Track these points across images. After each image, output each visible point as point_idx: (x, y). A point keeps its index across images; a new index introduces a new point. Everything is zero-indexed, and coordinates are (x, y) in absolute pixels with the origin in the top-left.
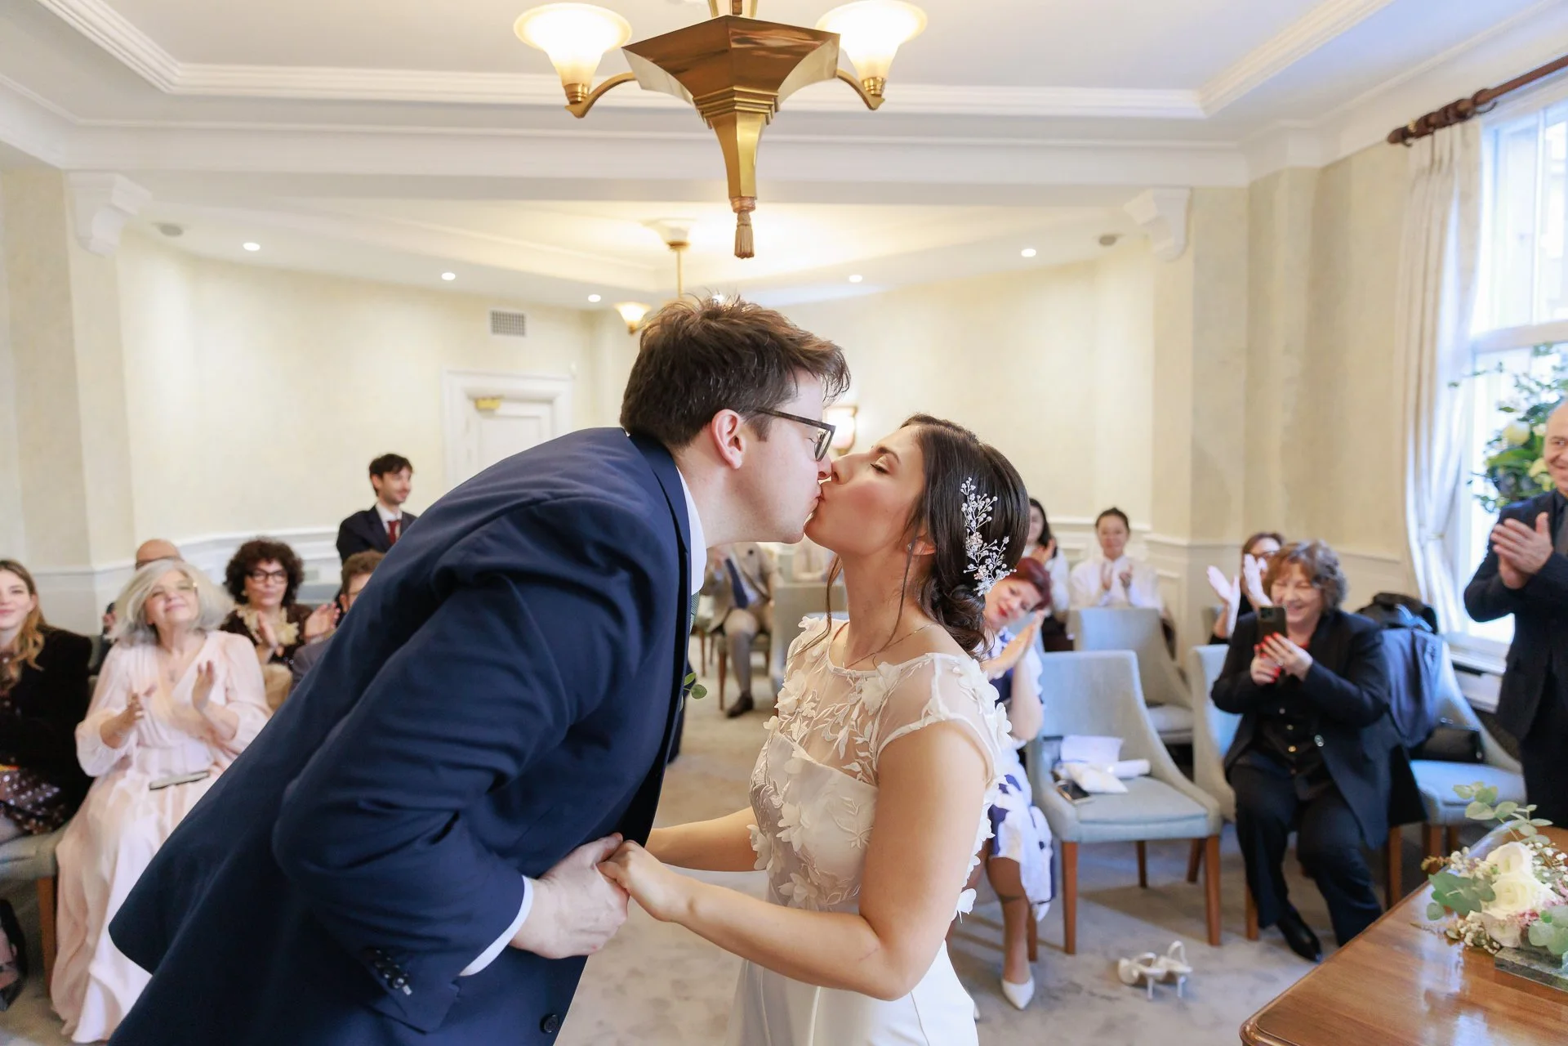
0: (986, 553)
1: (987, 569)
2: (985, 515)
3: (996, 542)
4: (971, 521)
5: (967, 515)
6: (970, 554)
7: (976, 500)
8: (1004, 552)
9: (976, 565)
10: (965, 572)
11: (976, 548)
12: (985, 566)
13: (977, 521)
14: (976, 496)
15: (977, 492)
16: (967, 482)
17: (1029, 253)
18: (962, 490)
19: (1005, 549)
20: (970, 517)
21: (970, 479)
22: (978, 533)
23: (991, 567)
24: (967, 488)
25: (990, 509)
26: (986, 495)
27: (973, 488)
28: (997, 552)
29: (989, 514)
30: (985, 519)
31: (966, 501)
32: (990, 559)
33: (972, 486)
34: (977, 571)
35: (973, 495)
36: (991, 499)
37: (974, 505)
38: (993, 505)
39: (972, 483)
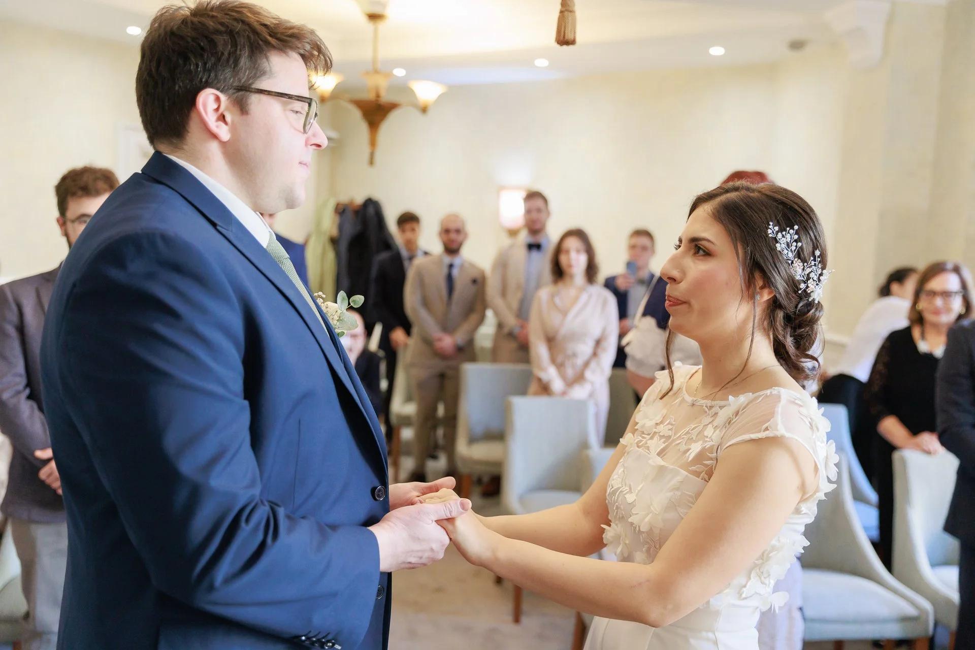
0: (808, 270)
1: (814, 280)
2: (795, 244)
3: (812, 258)
4: (787, 254)
5: (783, 250)
6: (798, 278)
7: (783, 236)
8: (820, 262)
9: (805, 283)
10: (800, 292)
11: (799, 271)
12: (811, 280)
14: (782, 234)
15: (781, 230)
17: (717, 51)
18: (770, 235)
20: (785, 252)
22: (796, 259)
23: (815, 278)
24: (773, 232)
25: (796, 237)
26: (788, 229)
27: (777, 228)
28: (815, 264)
30: (796, 246)
31: (777, 242)
32: (812, 273)
33: (775, 228)
34: (807, 287)
35: (780, 234)
36: (793, 229)
37: (783, 241)
38: (797, 233)
39: (774, 226)
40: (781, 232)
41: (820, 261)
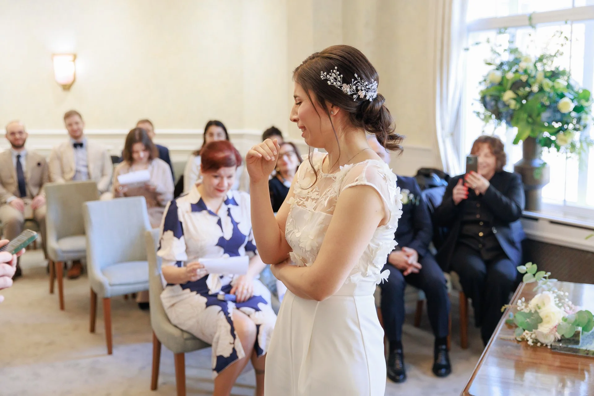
0: (354, 87)
2: (339, 77)
3: (353, 80)
4: (337, 84)
5: (333, 84)
6: (349, 93)
7: (331, 76)
9: (356, 94)
10: (354, 100)
11: (348, 90)
12: (360, 91)
13: (339, 81)
15: (328, 74)
16: (322, 74)
18: (323, 79)
19: (359, 78)
20: (335, 83)
21: (322, 72)
22: (344, 84)
24: (324, 76)
25: (338, 73)
27: (325, 73)
28: (359, 82)
29: (339, 75)
30: (340, 78)
31: (328, 80)
32: (359, 87)
33: (324, 74)
34: (360, 95)
35: (328, 75)
36: (335, 70)
37: (332, 78)
38: (338, 70)
39: (323, 73)
40: (329, 75)
41: (360, 79)
